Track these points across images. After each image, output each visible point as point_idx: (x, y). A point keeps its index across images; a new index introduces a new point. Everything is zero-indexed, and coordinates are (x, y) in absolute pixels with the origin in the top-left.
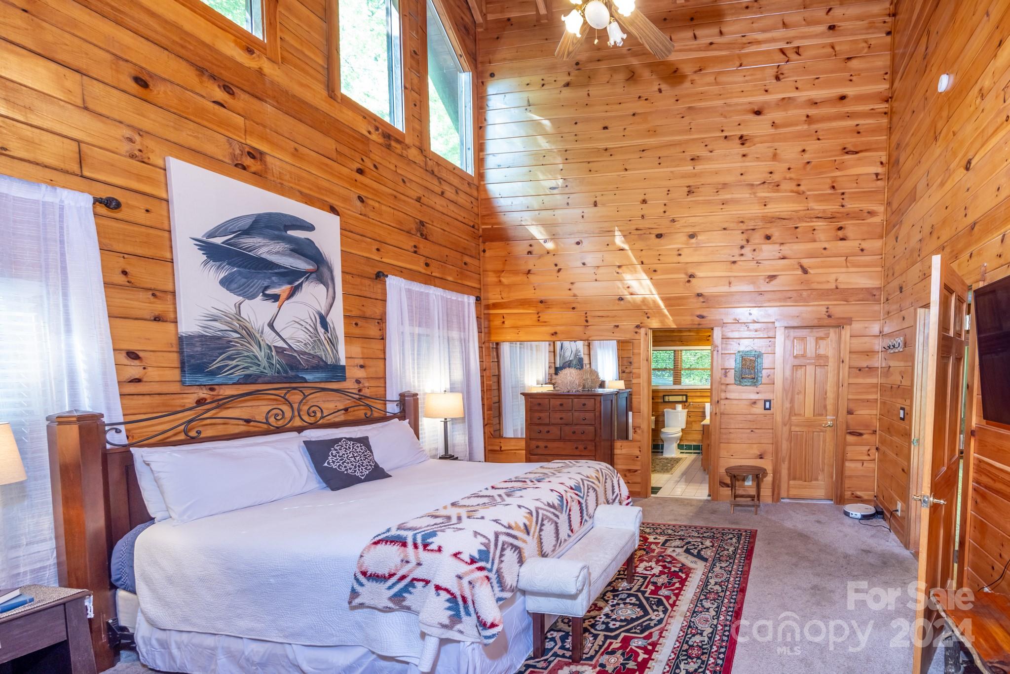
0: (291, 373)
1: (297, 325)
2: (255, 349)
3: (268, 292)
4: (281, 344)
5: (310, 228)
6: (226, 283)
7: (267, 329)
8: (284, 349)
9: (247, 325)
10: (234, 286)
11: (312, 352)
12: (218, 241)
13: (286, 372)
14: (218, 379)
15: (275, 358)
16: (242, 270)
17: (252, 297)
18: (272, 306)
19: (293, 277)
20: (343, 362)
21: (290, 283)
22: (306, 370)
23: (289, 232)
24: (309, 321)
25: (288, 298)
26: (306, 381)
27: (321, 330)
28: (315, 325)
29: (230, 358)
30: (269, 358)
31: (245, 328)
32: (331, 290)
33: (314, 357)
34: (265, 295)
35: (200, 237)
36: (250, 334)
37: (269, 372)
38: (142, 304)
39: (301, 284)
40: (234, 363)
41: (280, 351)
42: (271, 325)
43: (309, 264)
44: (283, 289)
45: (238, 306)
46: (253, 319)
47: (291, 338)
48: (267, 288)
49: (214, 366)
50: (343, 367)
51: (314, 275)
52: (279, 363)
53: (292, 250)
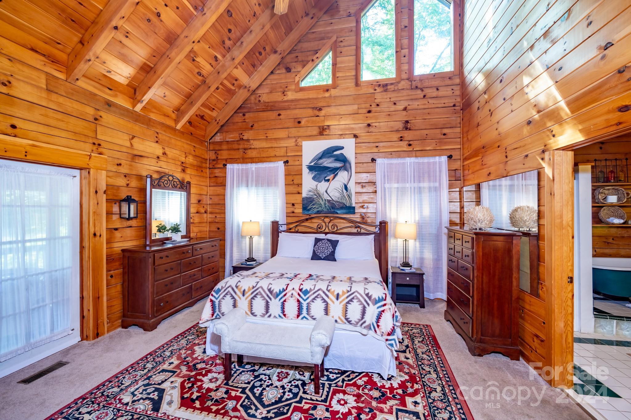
0: (332, 210)
1: (335, 190)
2: (321, 201)
3: (326, 179)
4: (329, 199)
5: (342, 148)
6: (314, 178)
7: (325, 193)
8: (330, 200)
9: (319, 192)
10: (316, 179)
11: (340, 201)
12: (312, 164)
13: (330, 210)
14: (310, 212)
15: (327, 204)
16: (319, 172)
17: (320, 182)
18: (327, 184)
19: (334, 171)
20: (354, 205)
21: (333, 174)
22: (338, 209)
23: (334, 153)
24: (340, 188)
25: (332, 180)
26: (337, 213)
27: (345, 191)
28: (342, 189)
29: (313, 205)
30: (325, 204)
31: (318, 193)
32: (350, 173)
33: (341, 203)
34: (325, 180)
35: (308, 164)
36: (320, 196)
37: (325, 210)
38: (293, 189)
39: (338, 173)
40: (314, 206)
41: (329, 201)
42: (326, 192)
43: (341, 164)
44: (330, 177)
45: (317, 186)
46: (321, 190)
47: (333, 196)
48: (326, 177)
49: (309, 208)
50: (354, 207)
51: (343, 168)
52: (328, 206)
53: (335, 160)
